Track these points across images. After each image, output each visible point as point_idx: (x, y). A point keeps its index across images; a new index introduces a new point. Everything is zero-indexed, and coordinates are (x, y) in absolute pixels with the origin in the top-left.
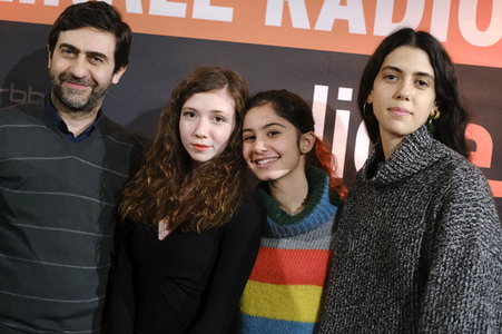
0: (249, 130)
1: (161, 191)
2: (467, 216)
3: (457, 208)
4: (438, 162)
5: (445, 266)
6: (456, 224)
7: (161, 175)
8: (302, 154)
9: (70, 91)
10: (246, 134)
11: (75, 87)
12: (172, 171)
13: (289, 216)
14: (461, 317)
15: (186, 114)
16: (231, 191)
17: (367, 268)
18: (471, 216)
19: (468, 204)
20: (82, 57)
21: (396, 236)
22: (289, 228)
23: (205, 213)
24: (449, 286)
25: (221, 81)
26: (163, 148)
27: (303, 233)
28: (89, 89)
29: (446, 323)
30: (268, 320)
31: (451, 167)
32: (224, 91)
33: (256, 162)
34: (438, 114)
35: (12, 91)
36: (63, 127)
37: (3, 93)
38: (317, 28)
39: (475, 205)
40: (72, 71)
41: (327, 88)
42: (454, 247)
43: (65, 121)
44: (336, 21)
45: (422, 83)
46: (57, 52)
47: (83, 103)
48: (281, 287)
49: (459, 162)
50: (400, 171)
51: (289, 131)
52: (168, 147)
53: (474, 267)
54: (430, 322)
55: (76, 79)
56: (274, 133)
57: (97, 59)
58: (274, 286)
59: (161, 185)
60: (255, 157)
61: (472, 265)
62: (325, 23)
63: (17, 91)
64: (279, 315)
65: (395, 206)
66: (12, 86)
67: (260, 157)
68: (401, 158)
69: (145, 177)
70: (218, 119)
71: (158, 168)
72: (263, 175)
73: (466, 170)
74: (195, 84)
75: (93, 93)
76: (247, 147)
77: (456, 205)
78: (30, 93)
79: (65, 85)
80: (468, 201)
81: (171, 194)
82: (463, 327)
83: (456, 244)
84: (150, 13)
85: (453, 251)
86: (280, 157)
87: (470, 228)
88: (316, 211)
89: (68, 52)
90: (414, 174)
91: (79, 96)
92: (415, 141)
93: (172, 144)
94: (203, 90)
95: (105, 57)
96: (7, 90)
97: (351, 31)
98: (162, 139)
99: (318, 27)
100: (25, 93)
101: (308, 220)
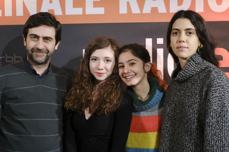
0: (121, 63)
1: (84, 95)
2: (219, 93)
3: (215, 90)
4: (204, 70)
5: (212, 117)
6: (215, 97)
7: (83, 88)
8: (146, 72)
9: (37, 56)
10: (120, 65)
11: (39, 54)
12: (88, 85)
13: (142, 102)
14: (224, 140)
15: (93, 59)
16: (117, 94)
17: (175, 119)
18: (221, 93)
19: (219, 88)
20: (41, 39)
21: (186, 103)
22: (143, 107)
23: (107, 105)
24: (216, 126)
25: (107, 43)
26: (83, 76)
27: (149, 108)
28: (45, 54)
29: (217, 143)
30: (137, 149)
31: (210, 72)
32: (109, 47)
33: (125, 77)
34: (202, 45)
35: (7, 57)
36: (34, 72)
37: (2, 58)
39: (223, 88)
40: (37, 47)
41: (151, 39)
42: (215, 108)
43: (35, 69)
44: (152, 8)
45: (190, 33)
46: (28, 38)
47: (43, 61)
48: (142, 134)
49: (214, 69)
50: (187, 74)
51: (139, 62)
52: (85, 75)
53: (226, 116)
54: (209, 144)
55: (39, 50)
56: (133, 64)
57: (48, 40)
58: (139, 134)
59: (84, 93)
60: (125, 75)
61: (225, 115)
62: (147, 10)
63: (8, 57)
64: (142, 147)
65: (185, 90)
66: (6, 55)
67: (127, 75)
68: (187, 69)
69: (76, 90)
70: (108, 61)
71: (82, 85)
72: (129, 84)
73: (217, 72)
74: (96, 46)
75: (47, 56)
76: (121, 71)
77: (214, 89)
78: (15, 57)
79: (34, 54)
80: (219, 86)
81: (89, 96)
82: (225, 144)
83: (216, 106)
84: (66, 14)
85: (215, 110)
86: (136, 75)
87: (221, 99)
88: (154, 98)
89: (34, 38)
90: (193, 75)
91: (41, 58)
92: (193, 61)
93: (87, 74)
94: (100, 48)
95: (51, 38)
96: (3, 57)
97: (159, 12)
98: (82, 72)
99: (144, 12)
100: (12, 58)
101: (151, 102)
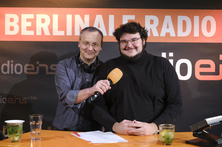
38: (161, 36)
41: (165, 53)
97: (171, 36)
